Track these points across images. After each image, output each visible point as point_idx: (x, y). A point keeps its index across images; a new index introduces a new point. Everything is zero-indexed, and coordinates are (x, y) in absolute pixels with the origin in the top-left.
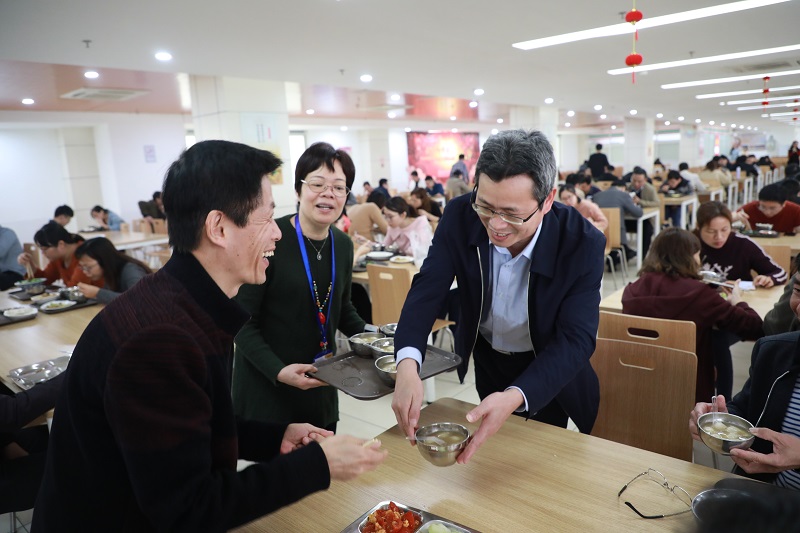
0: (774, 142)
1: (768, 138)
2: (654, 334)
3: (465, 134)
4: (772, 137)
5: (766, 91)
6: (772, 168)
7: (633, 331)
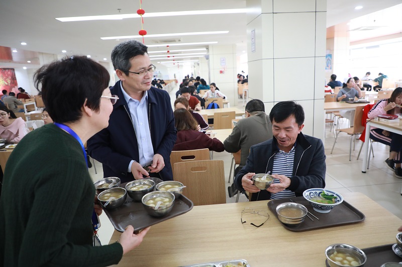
0: (160, 74)
1: (158, 72)
2: (193, 157)
3: (5, 69)
4: (159, 72)
5: (168, 52)
6: (166, 84)
7: (184, 158)
